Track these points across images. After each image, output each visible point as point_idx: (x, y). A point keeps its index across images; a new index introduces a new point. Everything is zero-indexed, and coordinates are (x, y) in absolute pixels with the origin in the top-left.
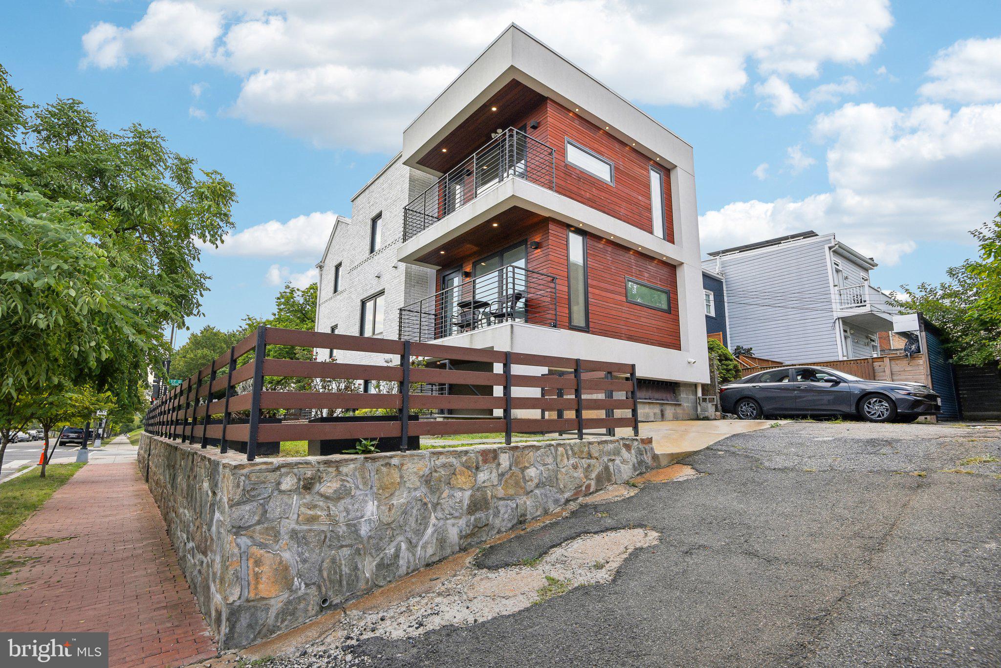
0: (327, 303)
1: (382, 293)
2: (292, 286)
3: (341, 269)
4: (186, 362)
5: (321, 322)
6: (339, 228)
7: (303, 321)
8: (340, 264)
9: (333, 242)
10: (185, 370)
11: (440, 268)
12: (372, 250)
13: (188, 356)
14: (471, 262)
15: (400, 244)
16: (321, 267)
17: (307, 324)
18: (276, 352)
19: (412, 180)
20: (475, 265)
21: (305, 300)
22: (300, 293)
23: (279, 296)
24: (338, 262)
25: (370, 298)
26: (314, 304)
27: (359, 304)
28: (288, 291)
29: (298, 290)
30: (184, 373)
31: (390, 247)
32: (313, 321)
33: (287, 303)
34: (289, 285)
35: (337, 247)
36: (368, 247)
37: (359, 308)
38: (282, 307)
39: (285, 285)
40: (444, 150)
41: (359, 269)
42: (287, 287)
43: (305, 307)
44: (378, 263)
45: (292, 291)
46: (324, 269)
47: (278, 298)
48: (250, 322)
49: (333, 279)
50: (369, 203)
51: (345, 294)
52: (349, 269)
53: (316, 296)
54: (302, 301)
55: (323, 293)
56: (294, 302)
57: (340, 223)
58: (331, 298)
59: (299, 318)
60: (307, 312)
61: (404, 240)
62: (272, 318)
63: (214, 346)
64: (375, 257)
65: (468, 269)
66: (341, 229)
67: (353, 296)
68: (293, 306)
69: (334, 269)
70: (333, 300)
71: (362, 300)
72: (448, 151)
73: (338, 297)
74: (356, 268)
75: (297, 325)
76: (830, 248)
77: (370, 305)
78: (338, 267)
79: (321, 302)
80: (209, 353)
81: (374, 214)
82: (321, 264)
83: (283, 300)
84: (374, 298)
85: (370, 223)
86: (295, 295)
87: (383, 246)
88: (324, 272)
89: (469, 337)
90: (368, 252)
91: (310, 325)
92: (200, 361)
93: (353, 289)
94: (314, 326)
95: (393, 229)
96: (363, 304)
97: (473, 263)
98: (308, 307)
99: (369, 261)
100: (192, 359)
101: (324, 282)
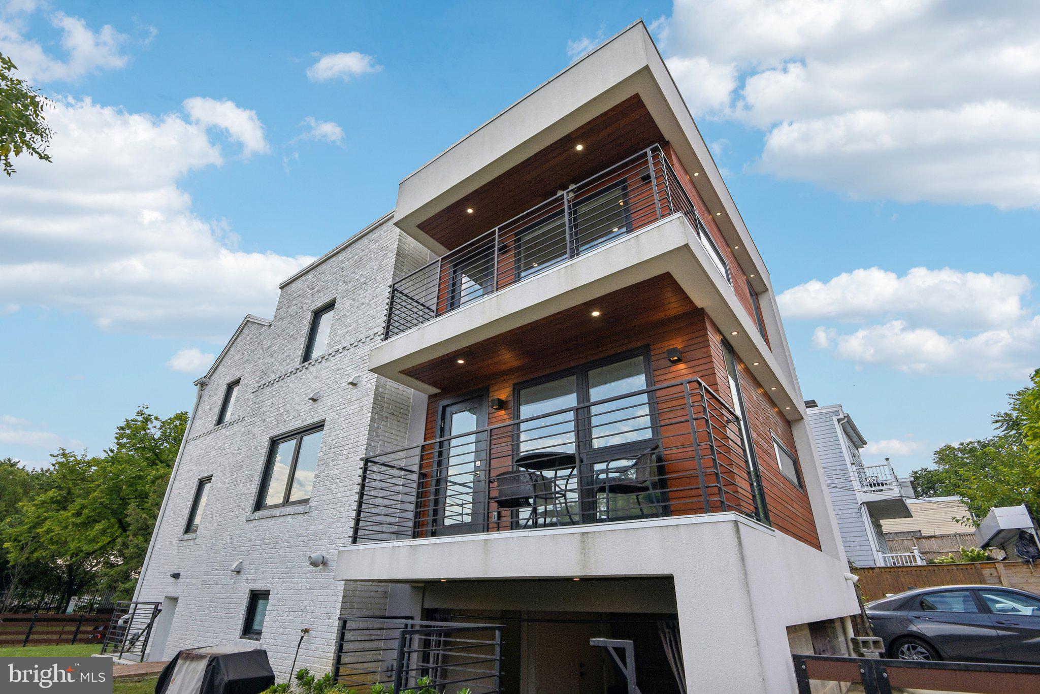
0: (199, 441)
1: (318, 426)
2: (148, 412)
5: (183, 468)
6: (246, 332)
7: (152, 464)
8: (237, 382)
11: (436, 391)
12: (307, 356)
14: (511, 382)
15: (378, 342)
16: (203, 385)
17: (157, 470)
18: (94, 510)
19: (400, 254)
20: (517, 389)
21: (164, 433)
22: (158, 424)
23: (124, 424)
24: (234, 379)
26: (178, 441)
27: (266, 444)
28: (140, 418)
29: (156, 418)
31: (345, 352)
32: (168, 466)
33: (133, 436)
34: (144, 410)
35: (237, 357)
36: (300, 353)
37: (264, 451)
38: (125, 440)
39: (139, 409)
40: (470, 211)
41: (276, 386)
42: (140, 413)
43: (162, 444)
44: (316, 377)
45: (147, 419)
46: (207, 388)
47: (122, 428)
48: (63, 460)
49: (220, 402)
50: (313, 289)
51: (236, 427)
52: (256, 385)
53: (183, 431)
54: (158, 435)
55: (197, 422)
56: (146, 435)
58: (209, 433)
59: (147, 459)
60: (163, 452)
61: (387, 336)
62: (102, 456)
64: (311, 369)
65: (504, 394)
66: (249, 332)
67: (255, 430)
68: (142, 440)
69: (224, 389)
70: (212, 436)
71: (271, 438)
72: (475, 211)
73: (224, 431)
74: (270, 384)
75: (140, 470)
76: (839, 421)
77: (286, 449)
78: (230, 387)
79: (190, 437)
81: (319, 304)
82: (204, 380)
83: (128, 432)
84: (299, 436)
85: (309, 316)
86: (150, 426)
87: (332, 351)
88: (205, 393)
89: (577, 540)
91: (161, 471)
93: (257, 419)
94: (170, 473)
95: (354, 325)
96: (274, 443)
97: (514, 386)
98: (165, 444)
99: (299, 373)
101: (203, 407)
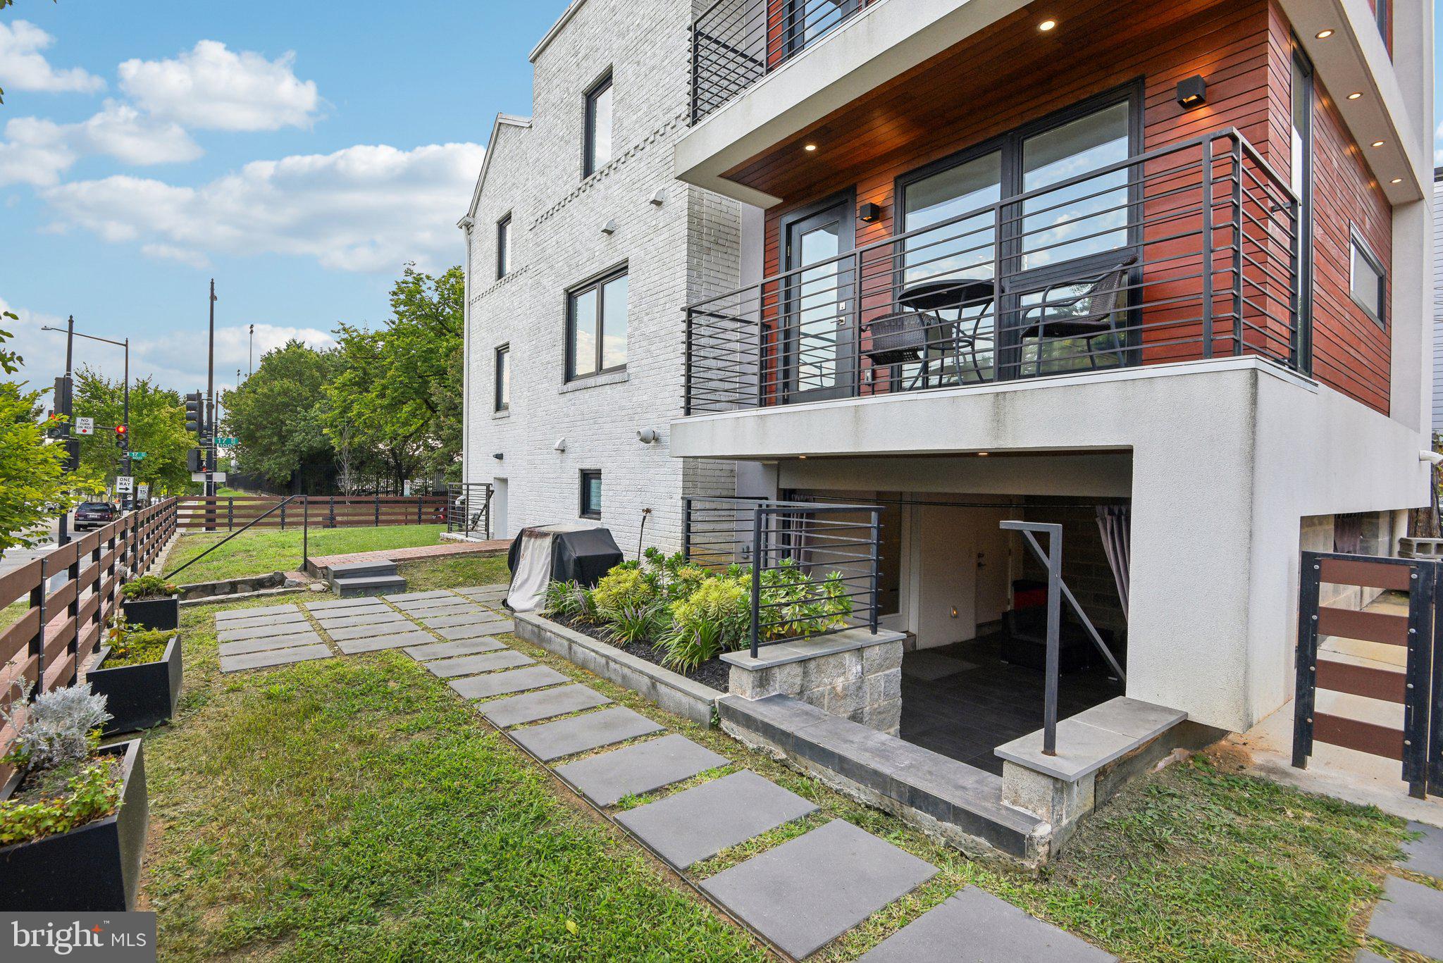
0: (484, 300)
1: (620, 270)
2: (416, 270)
3: (509, 228)
4: (257, 400)
5: (475, 337)
6: (501, 141)
7: (440, 334)
8: (508, 217)
9: (491, 170)
10: (257, 414)
11: (776, 201)
12: (588, 169)
13: (259, 390)
14: (892, 176)
15: (684, 131)
16: (468, 227)
17: (447, 341)
18: (396, 391)
20: (901, 184)
21: (442, 296)
22: (432, 284)
23: (394, 288)
24: (503, 213)
25: (586, 286)
26: (459, 303)
27: (562, 298)
28: (410, 279)
29: (428, 277)
30: (255, 418)
31: (639, 154)
32: (457, 335)
33: (409, 301)
34: (412, 268)
35: (499, 181)
36: (578, 163)
37: (561, 308)
38: (402, 308)
39: (405, 268)
41: (557, 217)
42: (409, 272)
43: (443, 310)
44: (605, 198)
45: (418, 280)
46: (475, 230)
47: (395, 293)
48: (346, 336)
49: (495, 249)
50: (576, 54)
51: (522, 280)
52: (533, 219)
53: (462, 291)
54: (436, 299)
55: (475, 278)
56: (422, 299)
57: (502, 128)
58: (492, 290)
59: (433, 329)
60: (446, 319)
61: (694, 117)
62: (385, 329)
63: (300, 374)
64: (597, 185)
65: (880, 195)
66: (506, 141)
67: (545, 281)
68: (420, 306)
69: (495, 228)
70: (496, 294)
71: (566, 290)
73: (508, 286)
74: (549, 215)
75: (429, 342)
77: (586, 303)
78: (503, 224)
79: (472, 297)
80: (292, 386)
81: (590, 80)
82: (468, 219)
83: (402, 297)
84: (598, 285)
85: (580, 102)
86: (424, 287)
87: (620, 154)
88: (474, 237)
89: (988, 402)
90: (578, 173)
91: (453, 342)
92: (280, 399)
93: (543, 266)
94: (462, 344)
95: (645, 107)
96: (571, 297)
97: (896, 179)
98: (447, 310)
99: (582, 195)
100: (265, 395)
101: (477, 257)
